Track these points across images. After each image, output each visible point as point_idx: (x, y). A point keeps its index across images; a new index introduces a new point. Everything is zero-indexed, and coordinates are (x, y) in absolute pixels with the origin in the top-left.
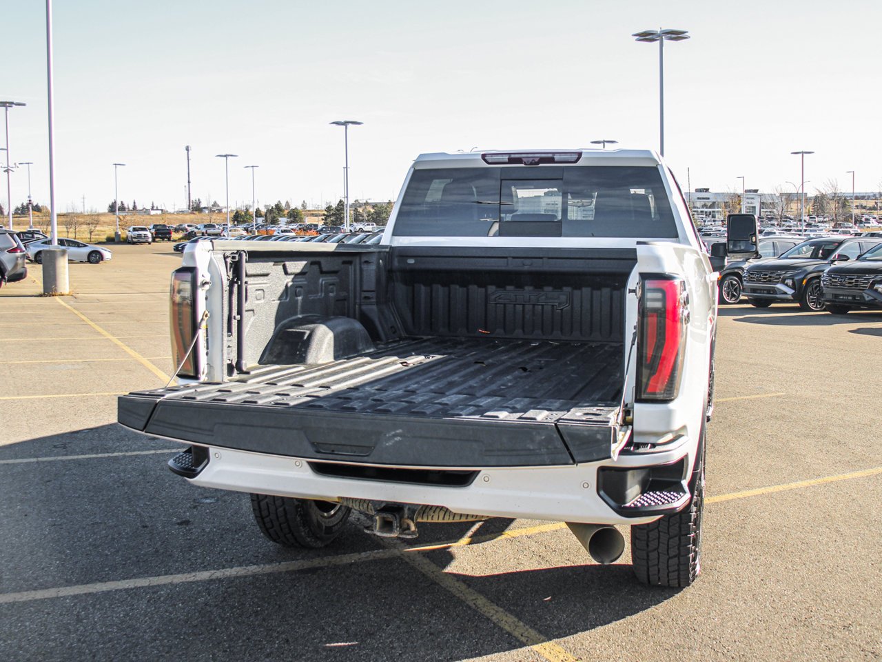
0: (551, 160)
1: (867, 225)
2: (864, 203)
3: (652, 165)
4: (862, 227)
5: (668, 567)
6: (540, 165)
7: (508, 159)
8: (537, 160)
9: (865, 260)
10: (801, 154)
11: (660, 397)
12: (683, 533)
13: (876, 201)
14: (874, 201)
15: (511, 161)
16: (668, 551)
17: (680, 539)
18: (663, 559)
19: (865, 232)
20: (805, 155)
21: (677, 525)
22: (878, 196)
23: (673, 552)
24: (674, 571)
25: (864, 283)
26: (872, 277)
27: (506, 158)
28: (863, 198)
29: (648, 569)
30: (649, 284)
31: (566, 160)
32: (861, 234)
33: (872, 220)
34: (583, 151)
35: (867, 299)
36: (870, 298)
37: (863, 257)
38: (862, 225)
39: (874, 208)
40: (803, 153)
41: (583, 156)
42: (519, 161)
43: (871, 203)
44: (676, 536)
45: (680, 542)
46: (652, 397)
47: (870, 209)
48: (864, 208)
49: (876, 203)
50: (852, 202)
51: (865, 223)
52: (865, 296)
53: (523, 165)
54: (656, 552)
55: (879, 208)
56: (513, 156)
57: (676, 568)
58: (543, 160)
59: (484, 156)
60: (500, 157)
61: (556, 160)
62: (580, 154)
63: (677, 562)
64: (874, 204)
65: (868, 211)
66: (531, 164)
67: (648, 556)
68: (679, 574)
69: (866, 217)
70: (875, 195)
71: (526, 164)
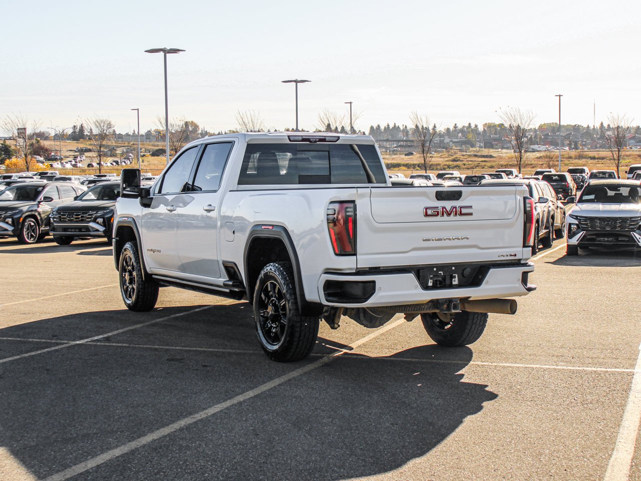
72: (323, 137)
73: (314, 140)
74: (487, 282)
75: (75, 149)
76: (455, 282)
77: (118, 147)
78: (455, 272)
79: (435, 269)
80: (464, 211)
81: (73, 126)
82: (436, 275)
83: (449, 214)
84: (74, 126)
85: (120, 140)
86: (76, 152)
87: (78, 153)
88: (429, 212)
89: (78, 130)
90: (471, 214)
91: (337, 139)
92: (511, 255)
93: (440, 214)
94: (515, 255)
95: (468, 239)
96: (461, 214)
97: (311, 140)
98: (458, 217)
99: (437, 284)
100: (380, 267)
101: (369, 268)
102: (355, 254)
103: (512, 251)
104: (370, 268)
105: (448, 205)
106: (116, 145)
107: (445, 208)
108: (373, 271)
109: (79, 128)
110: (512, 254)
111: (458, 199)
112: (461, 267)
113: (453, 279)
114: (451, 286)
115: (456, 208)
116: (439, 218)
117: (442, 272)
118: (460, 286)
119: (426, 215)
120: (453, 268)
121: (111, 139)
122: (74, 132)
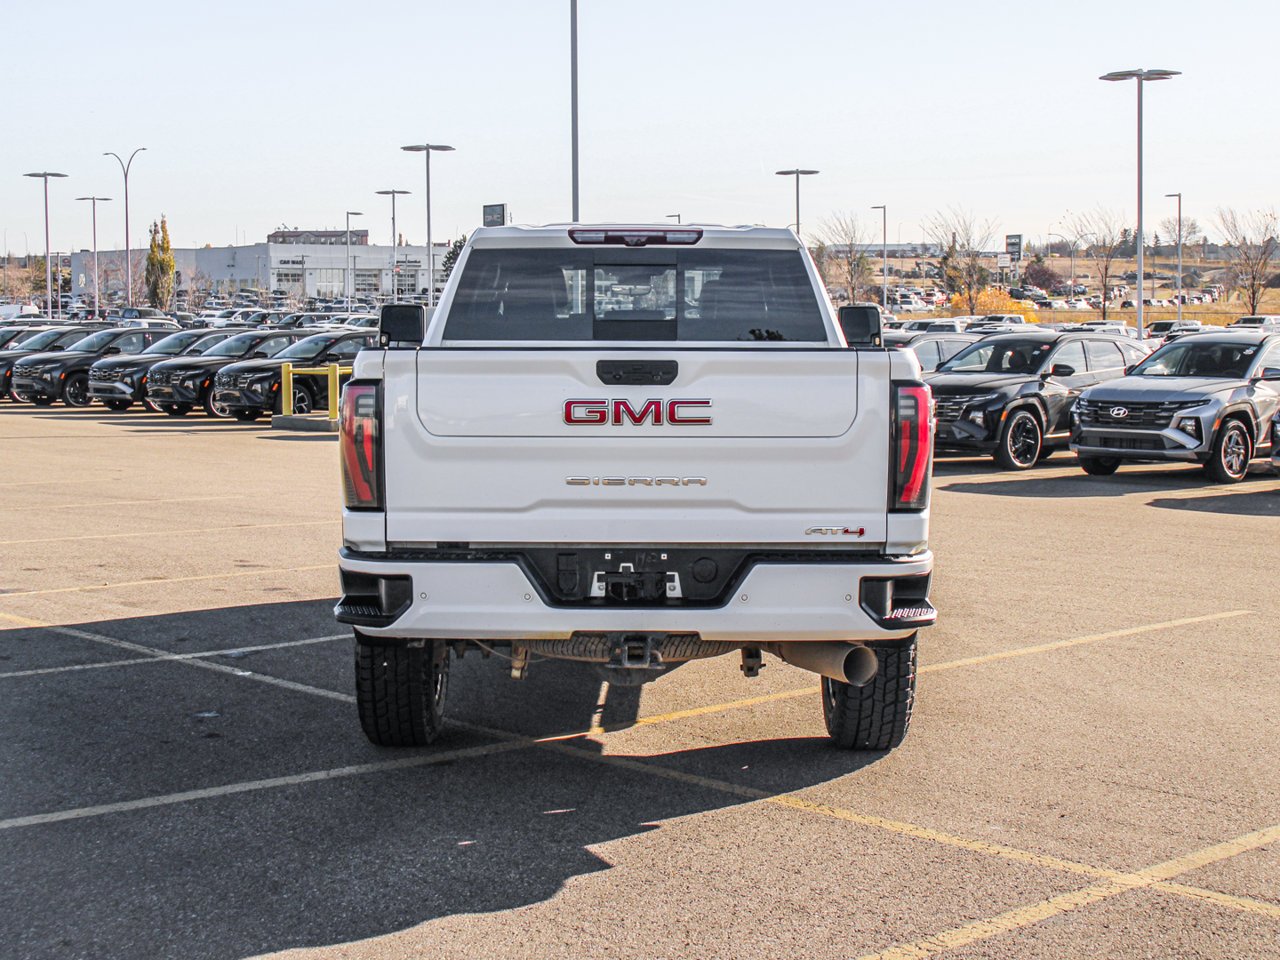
0: (663, 240)
1: (905, 307)
2: (896, 264)
3: (793, 248)
4: (898, 312)
5: (882, 717)
6: (648, 246)
7: (606, 237)
8: (643, 240)
9: (949, 371)
10: (795, 175)
11: (913, 506)
12: (902, 673)
13: (919, 261)
14: (914, 261)
15: (609, 240)
16: (884, 696)
17: (898, 683)
18: (878, 707)
19: (908, 321)
20: (800, 176)
21: (895, 665)
22: (920, 251)
23: (890, 698)
24: (888, 723)
25: (953, 411)
26: (965, 401)
27: (602, 235)
28: (892, 254)
29: (859, 723)
30: (901, 391)
31: (682, 240)
32: (901, 324)
33: (914, 298)
34: (704, 228)
35: (958, 436)
36: (965, 435)
37: (947, 366)
38: (896, 307)
39: (914, 275)
40: (798, 173)
41: (704, 235)
42: (619, 240)
43: (908, 265)
44: (893, 679)
45: (898, 686)
46: (904, 506)
47: (907, 276)
48: (897, 273)
49: (918, 265)
50: (873, 263)
51: (902, 303)
52: (956, 431)
53: (624, 246)
54: (870, 700)
55: (924, 274)
56: (610, 234)
57: (891, 717)
58: (652, 240)
59: (571, 233)
60: (593, 235)
61: (668, 240)
62: (700, 234)
63: (893, 710)
64: (914, 266)
65: (904, 280)
66: (636, 245)
67: (861, 705)
68: (893, 726)
69: (903, 291)
70: (914, 249)
71: (627, 244)
72: (661, 234)
73: (635, 239)
74: (744, 598)
75: (1121, 274)
76: (675, 590)
77: (1206, 269)
78: (671, 564)
79: (608, 556)
80: (682, 412)
81: (1122, 230)
82: (612, 572)
83: (637, 420)
84: (1126, 231)
85: (1212, 256)
86: (1123, 279)
87: (1124, 282)
88: (579, 412)
89: (1131, 238)
90: (706, 421)
91: (695, 236)
92: (846, 531)
93: (610, 416)
94: (861, 532)
95: (703, 484)
96: (673, 419)
97: (627, 239)
98: (667, 428)
99: (620, 595)
100: (468, 543)
101: (438, 543)
102: (380, 508)
103: (853, 521)
104: (441, 545)
105: (637, 396)
106: (1203, 265)
107: (625, 404)
108: (446, 551)
109: (1133, 233)
110: (852, 528)
111: (668, 382)
112: (684, 556)
113: (668, 584)
114: (661, 602)
115: (658, 404)
116: (608, 428)
117: (631, 565)
118: (685, 603)
119: (569, 419)
120: (664, 557)
121: (1195, 254)
122: (1124, 242)
